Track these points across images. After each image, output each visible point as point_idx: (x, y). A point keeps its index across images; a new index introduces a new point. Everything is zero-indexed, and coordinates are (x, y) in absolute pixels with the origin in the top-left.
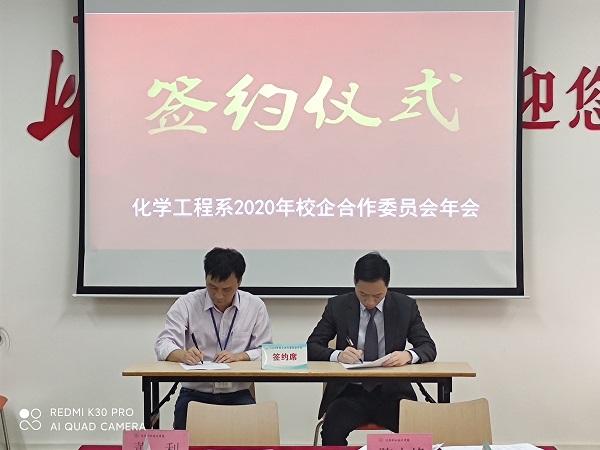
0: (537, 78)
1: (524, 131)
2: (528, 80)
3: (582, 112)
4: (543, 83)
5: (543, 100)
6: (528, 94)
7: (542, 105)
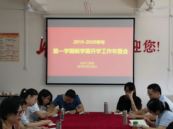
0: (137, 42)
1: (135, 53)
2: (135, 43)
3: (146, 49)
4: (138, 43)
5: (138, 46)
6: (135, 45)
7: (138, 48)
